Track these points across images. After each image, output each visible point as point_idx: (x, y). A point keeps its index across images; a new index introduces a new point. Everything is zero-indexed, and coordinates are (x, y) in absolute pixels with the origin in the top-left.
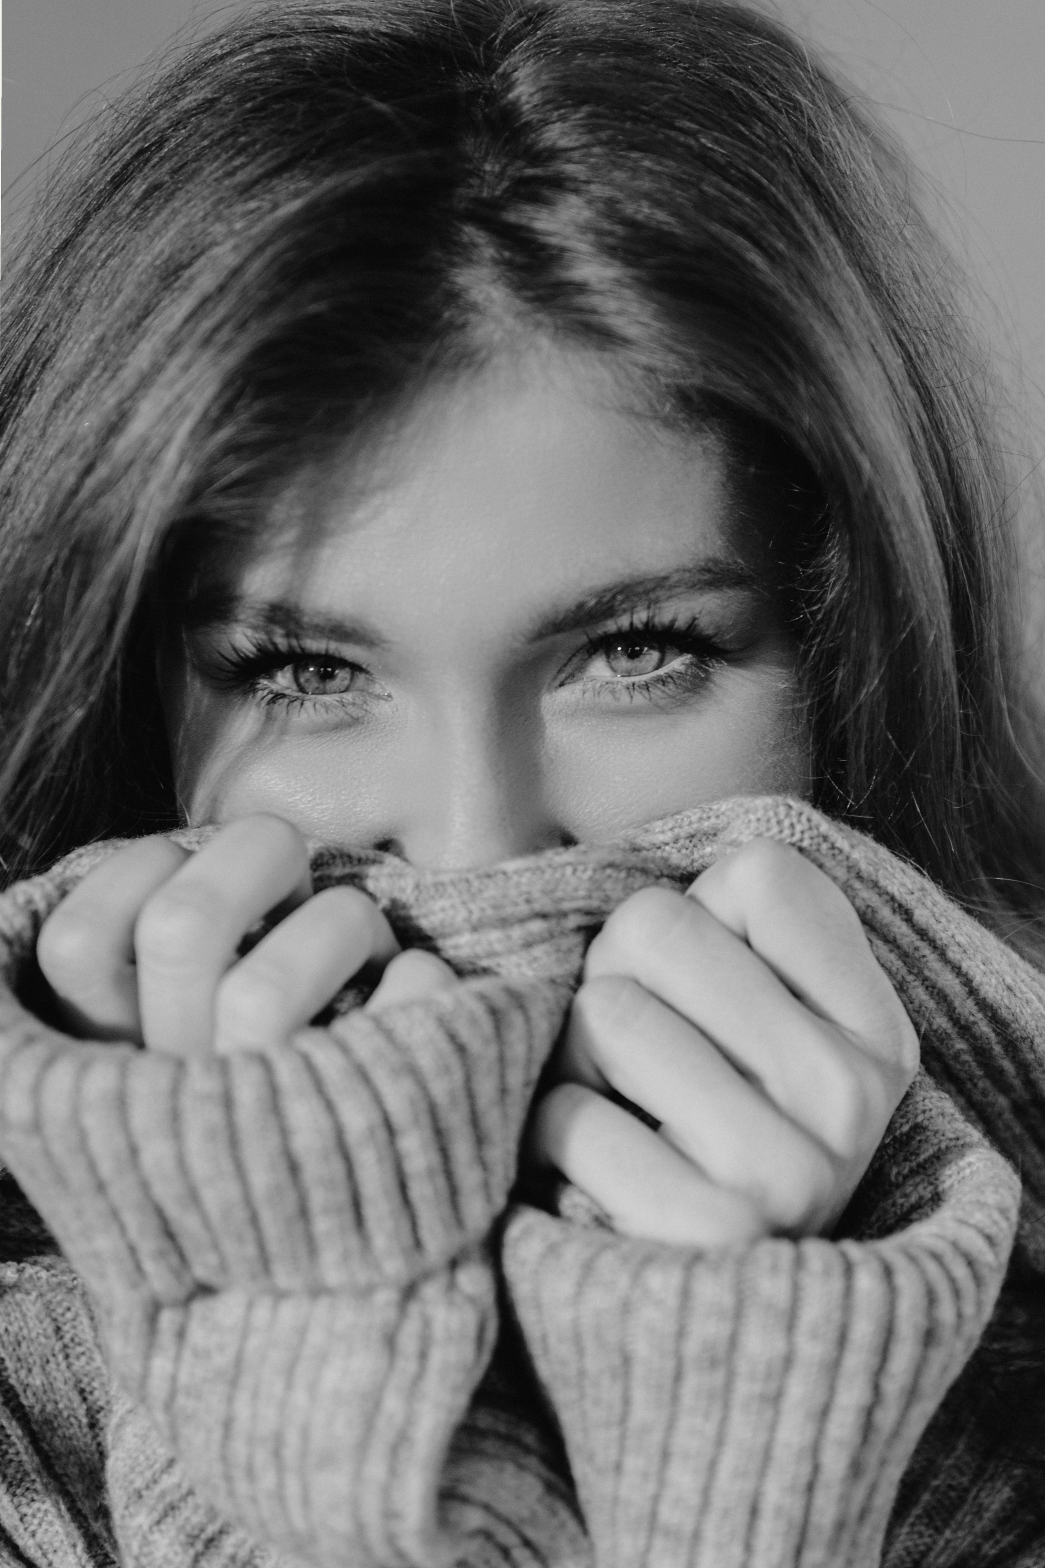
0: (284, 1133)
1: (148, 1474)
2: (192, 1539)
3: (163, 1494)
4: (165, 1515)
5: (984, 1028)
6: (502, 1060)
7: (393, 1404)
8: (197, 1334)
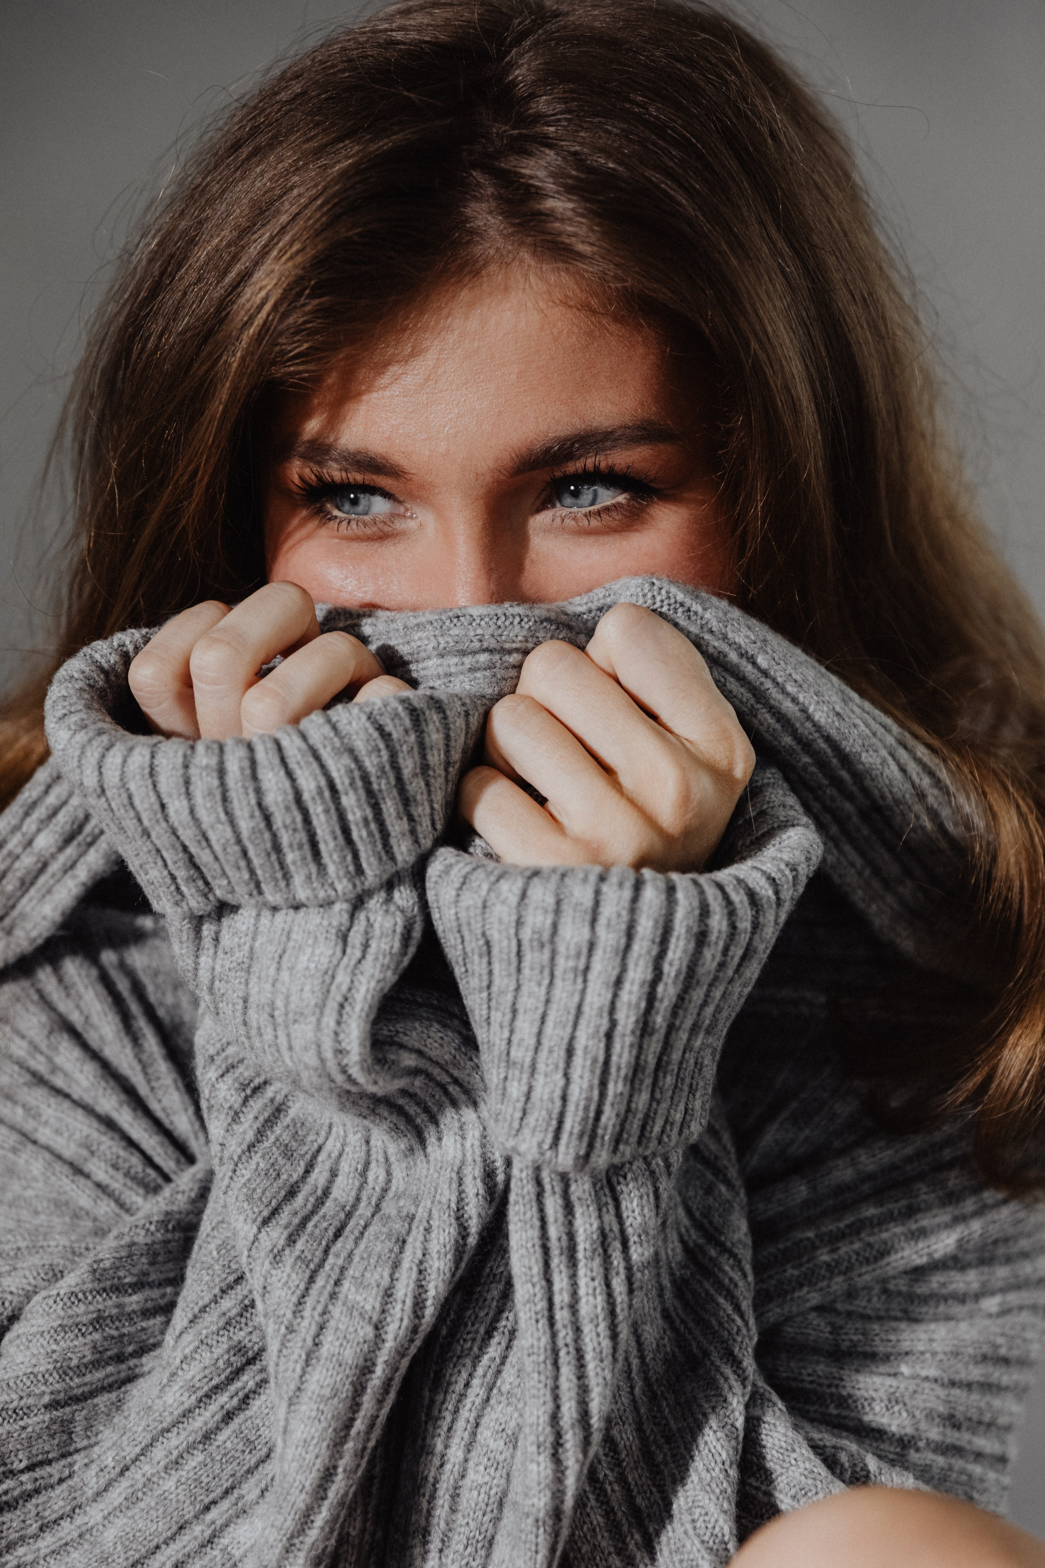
0: (259, 792)
1: (218, 1046)
2: (243, 1087)
3: (226, 1058)
4: (228, 1071)
5: (822, 745)
6: (422, 745)
7: (343, 978)
8: (226, 939)
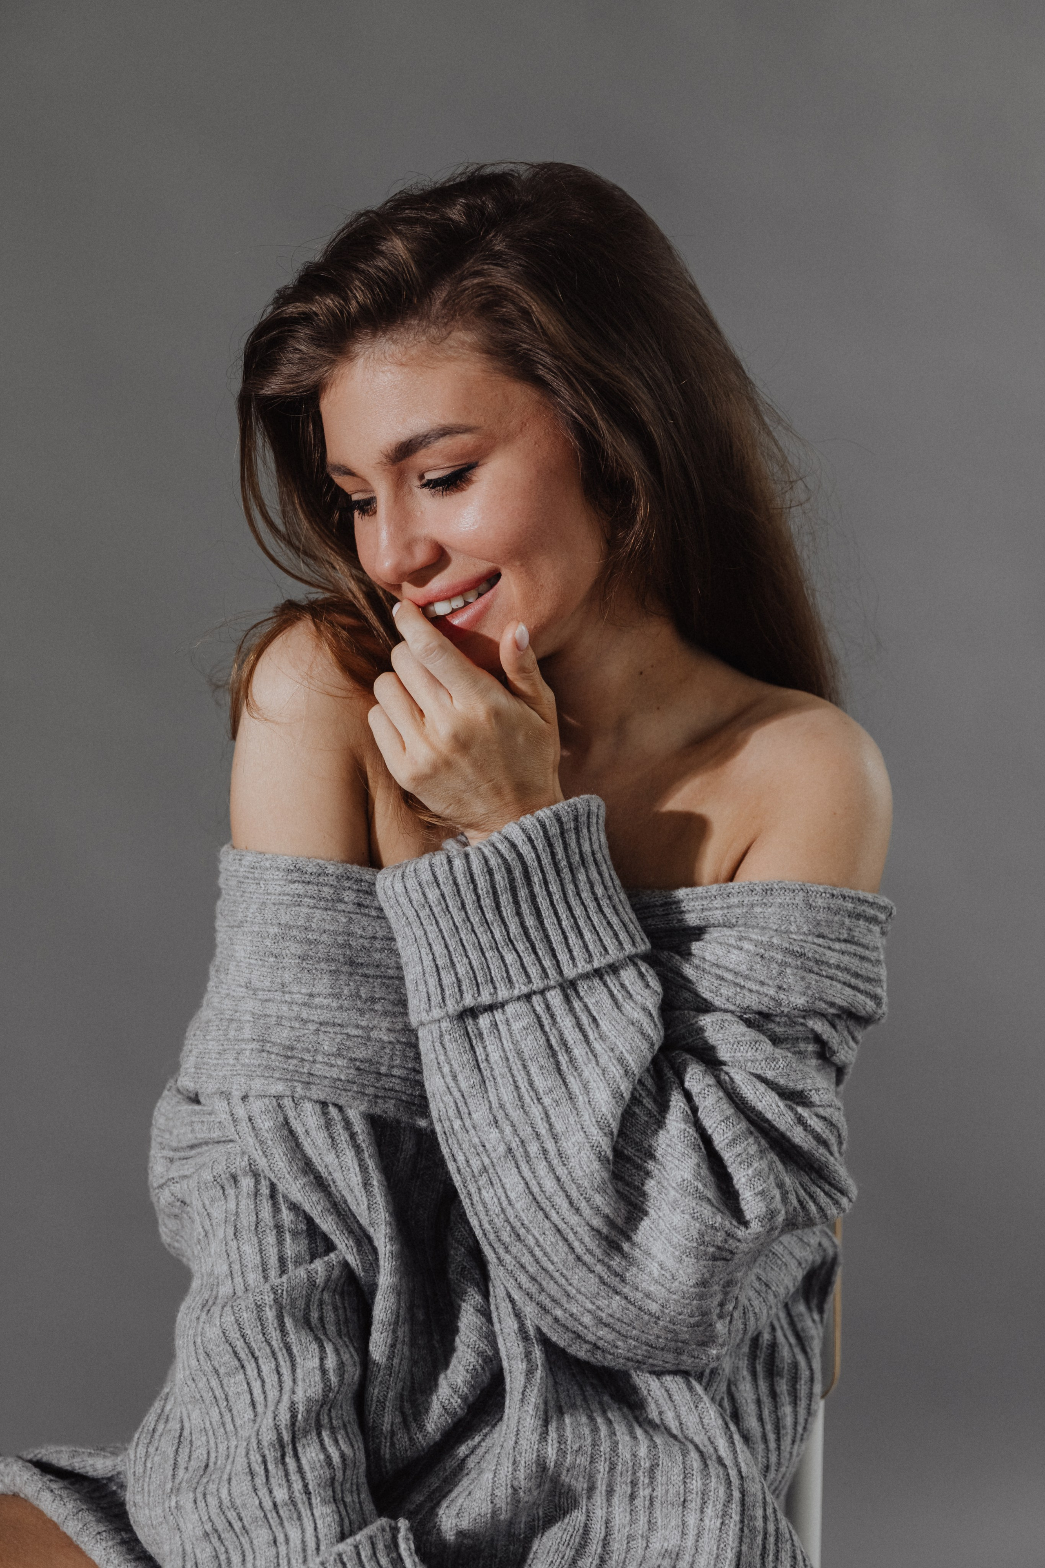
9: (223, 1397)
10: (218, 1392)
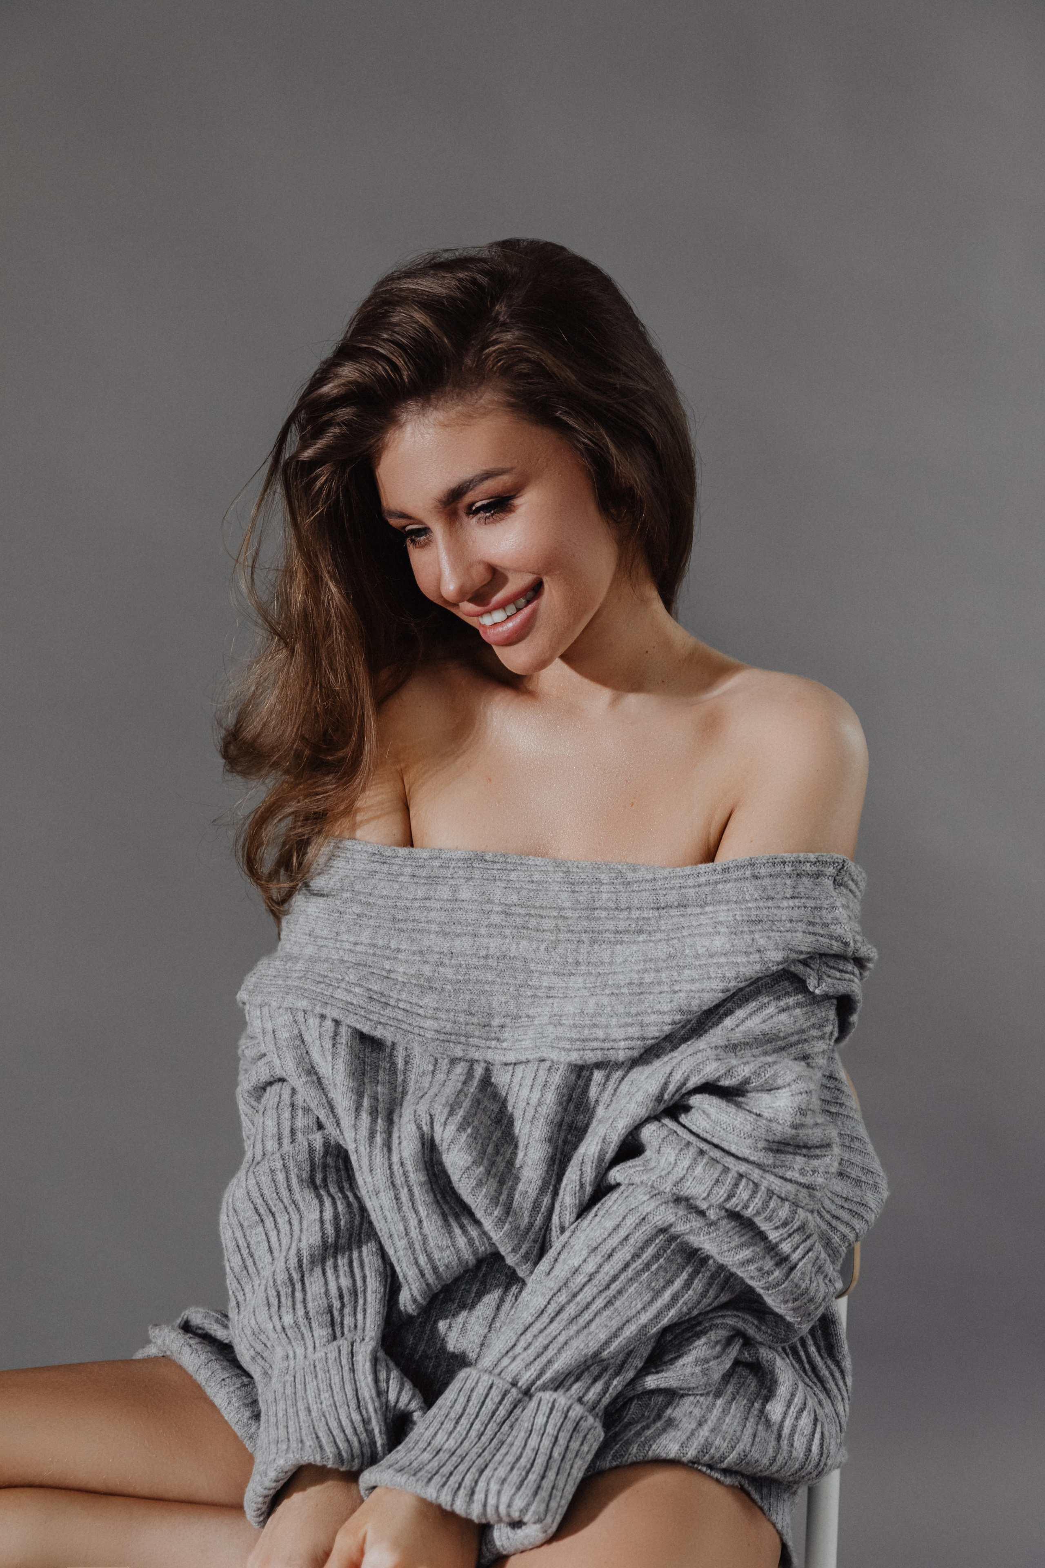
9: (246, 1245)
10: (242, 1242)
